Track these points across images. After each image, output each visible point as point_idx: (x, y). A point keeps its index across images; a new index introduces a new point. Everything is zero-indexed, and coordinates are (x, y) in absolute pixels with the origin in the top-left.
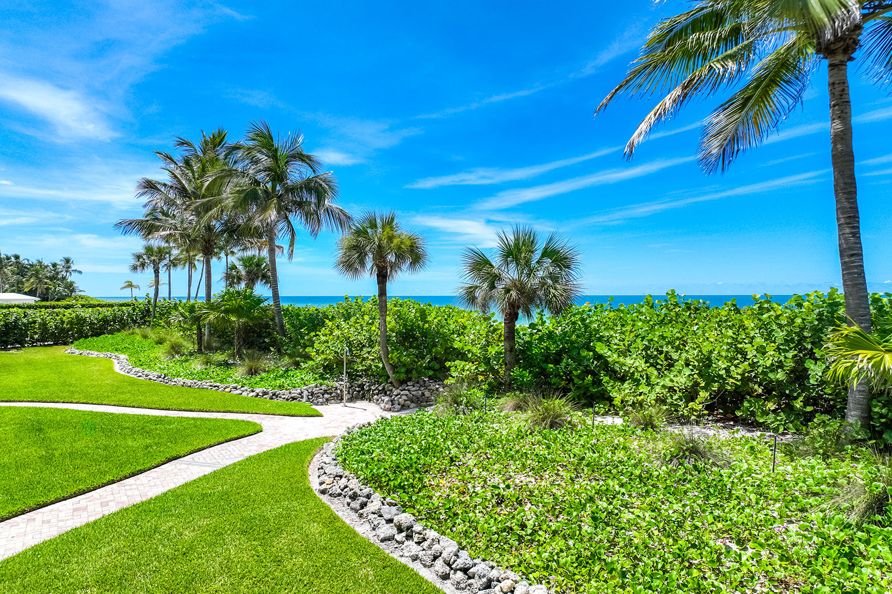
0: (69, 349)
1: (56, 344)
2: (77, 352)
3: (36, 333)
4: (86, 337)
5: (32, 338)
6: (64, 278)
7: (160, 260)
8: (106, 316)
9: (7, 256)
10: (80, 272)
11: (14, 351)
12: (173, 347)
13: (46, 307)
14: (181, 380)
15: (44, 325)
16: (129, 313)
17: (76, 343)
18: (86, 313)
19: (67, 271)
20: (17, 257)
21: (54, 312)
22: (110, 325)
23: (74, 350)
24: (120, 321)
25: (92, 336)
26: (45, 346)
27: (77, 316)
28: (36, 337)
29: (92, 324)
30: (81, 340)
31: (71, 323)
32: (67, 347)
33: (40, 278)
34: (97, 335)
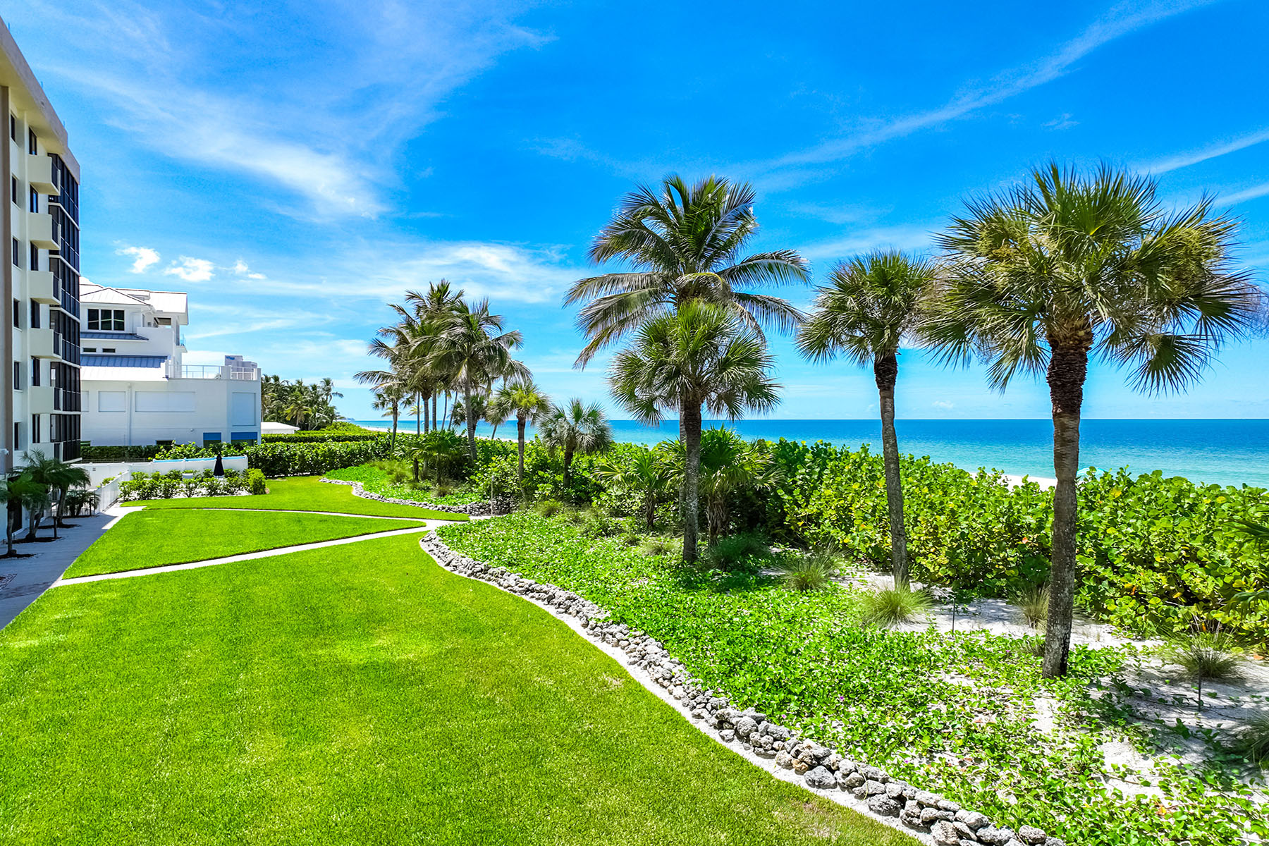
0: (324, 478)
1: (312, 474)
2: (328, 481)
3: (297, 465)
4: (336, 469)
5: (293, 468)
6: (325, 402)
7: (398, 399)
8: (353, 450)
9: (266, 377)
10: (341, 395)
11: (279, 480)
12: (397, 477)
13: (305, 440)
14: (392, 500)
15: (302, 457)
16: (373, 447)
17: (328, 473)
18: (337, 447)
19: (327, 395)
20: (276, 379)
21: (310, 446)
22: (357, 458)
23: (325, 479)
24: (365, 455)
25: (341, 467)
26: (303, 475)
27: (329, 450)
28: (297, 467)
29: (341, 456)
30: (333, 471)
31: (324, 455)
32: (321, 477)
33: (299, 404)
34: (345, 467)
